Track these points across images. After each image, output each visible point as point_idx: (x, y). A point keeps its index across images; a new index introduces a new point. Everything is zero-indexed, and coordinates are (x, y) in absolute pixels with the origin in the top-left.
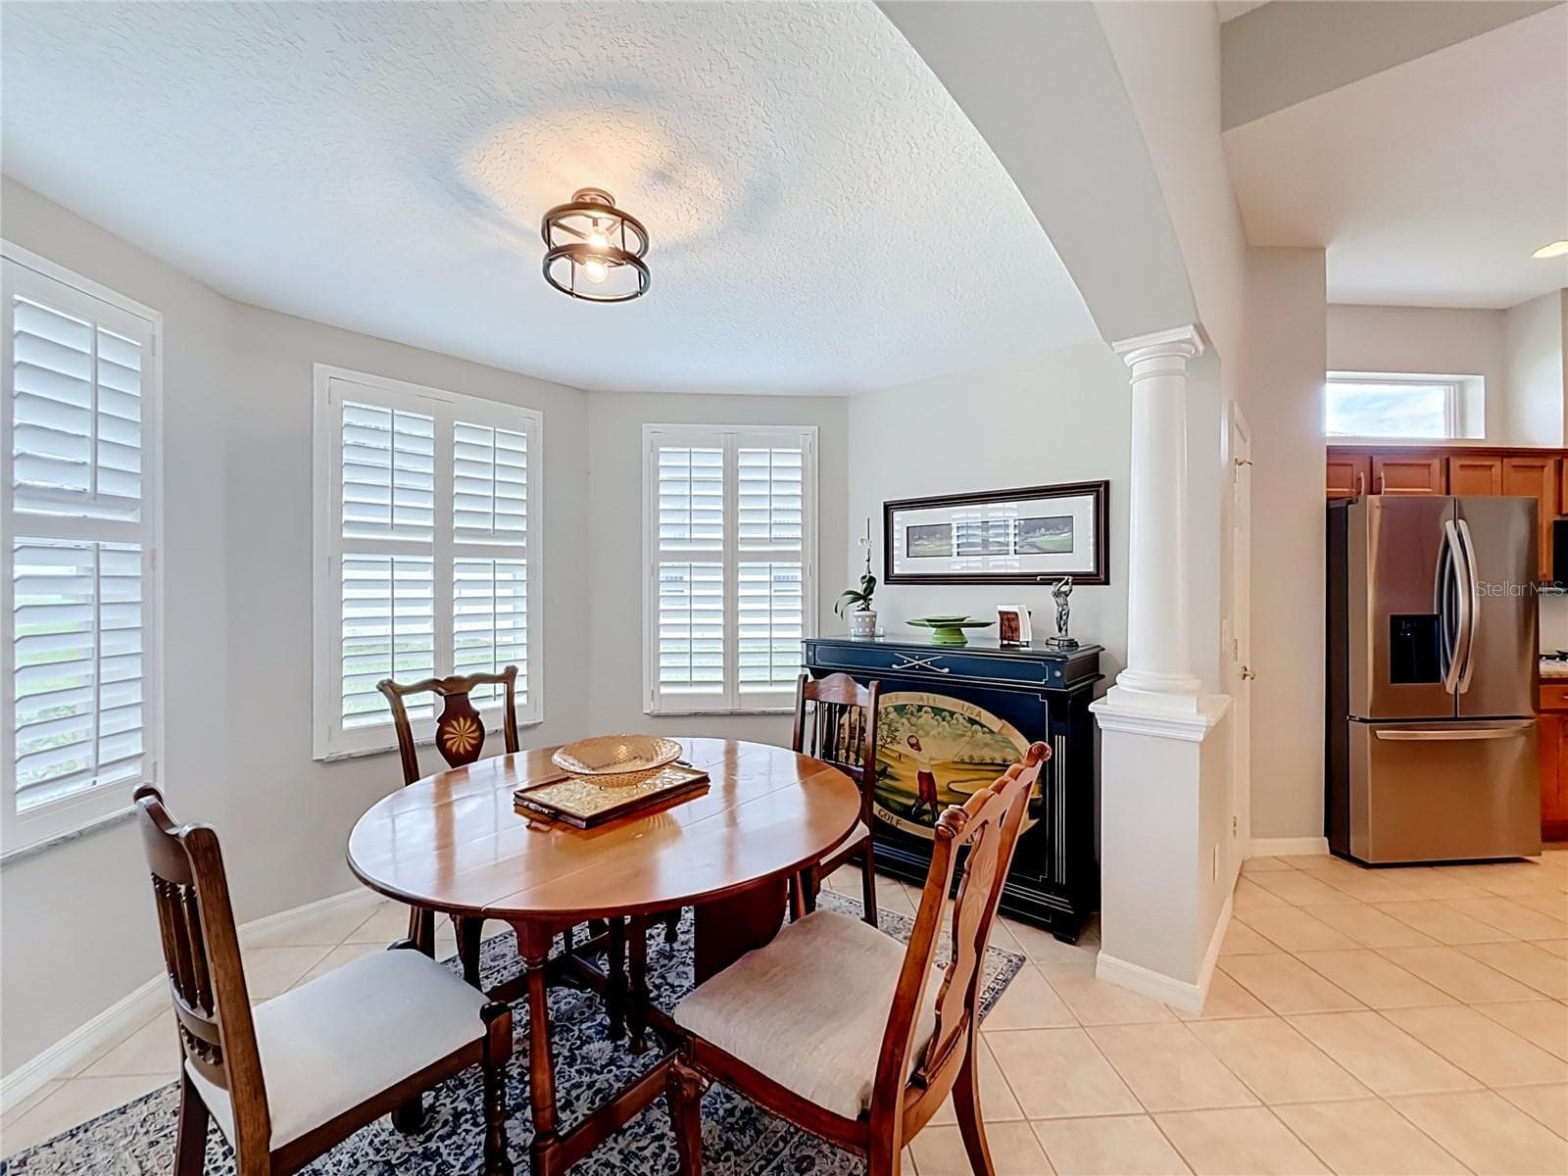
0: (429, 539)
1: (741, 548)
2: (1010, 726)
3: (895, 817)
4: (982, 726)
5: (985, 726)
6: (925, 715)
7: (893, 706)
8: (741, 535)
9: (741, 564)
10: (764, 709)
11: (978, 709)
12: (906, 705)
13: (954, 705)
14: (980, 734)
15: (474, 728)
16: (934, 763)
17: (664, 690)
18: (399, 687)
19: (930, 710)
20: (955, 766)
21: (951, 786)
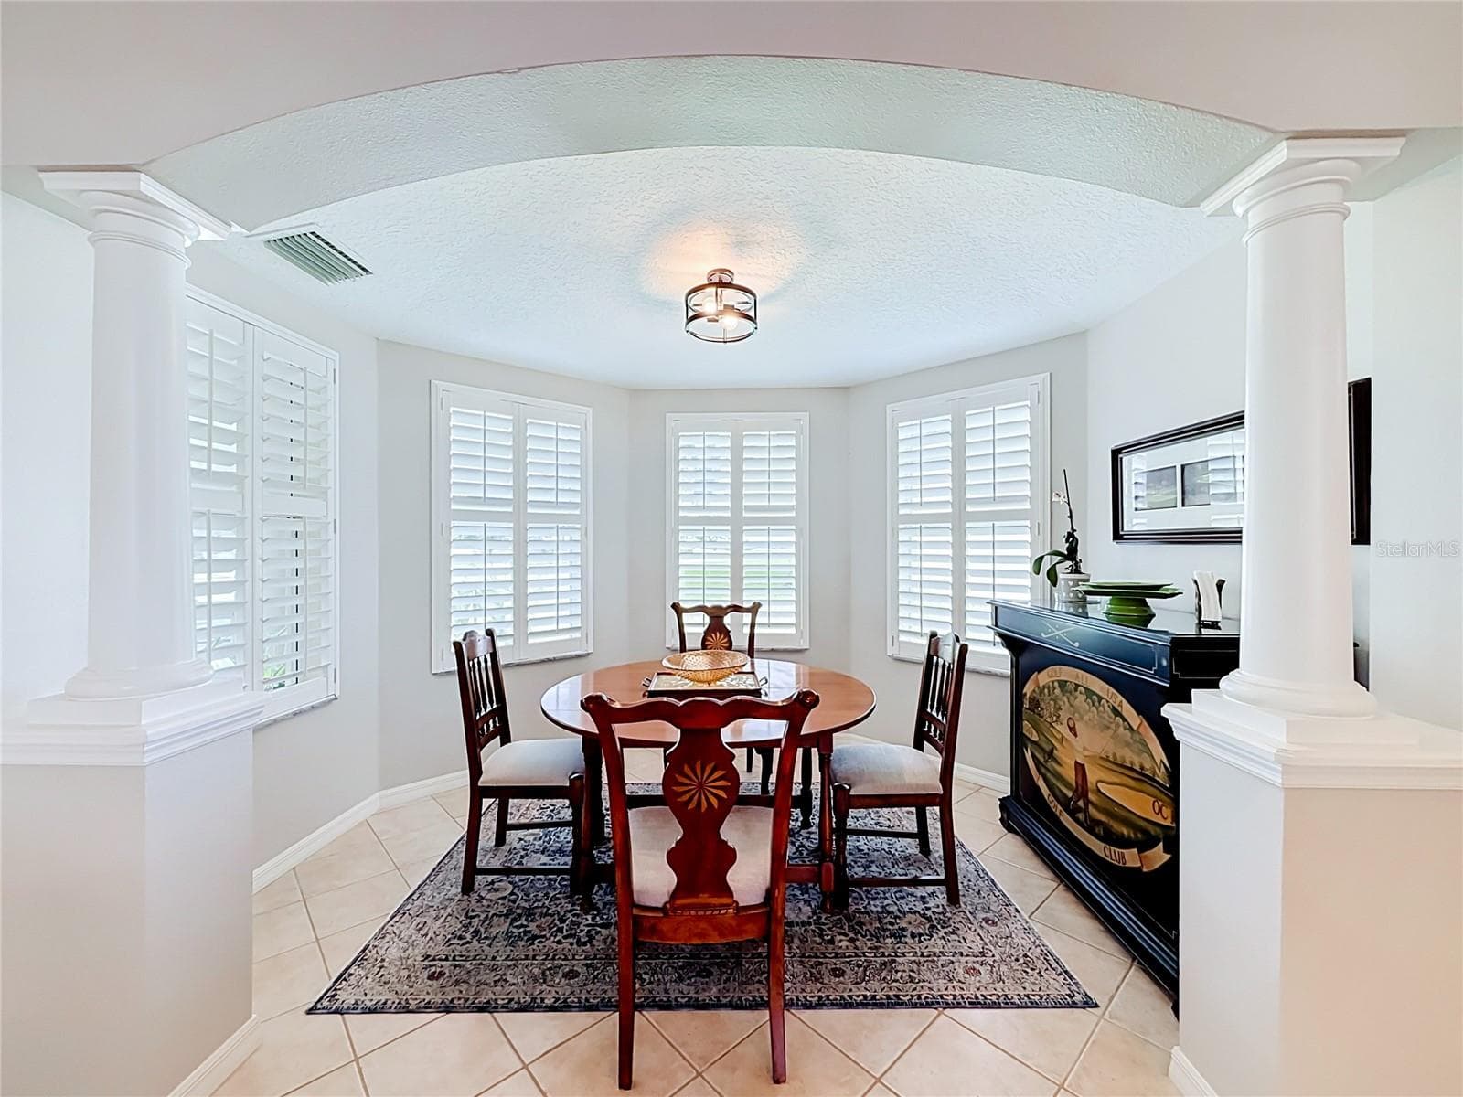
0: (728, 514)
1: (969, 509)
2: (1148, 726)
3: (1059, 807)
4: (1124, 720)
5: (1127, 721)
6: (1080, 696)
7: (1058, 681)
8: (968, 496)
9: (968, 525)
10: (989, 669)
11: (1120, 698)
12: (1066, 682)
13: (1102, 689)
14: (1121, 729)
15: (726, 640)
16: (1086, 753)
17: (903, 638)
18: (682, 608)
19: (1083, 690)
20: (1101, 762)
21: (1100, 785)
